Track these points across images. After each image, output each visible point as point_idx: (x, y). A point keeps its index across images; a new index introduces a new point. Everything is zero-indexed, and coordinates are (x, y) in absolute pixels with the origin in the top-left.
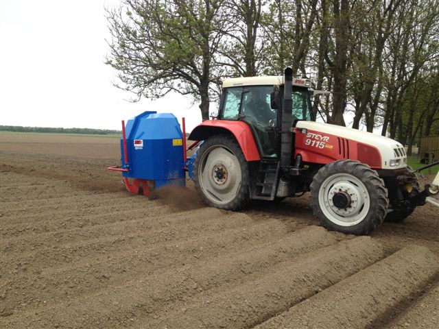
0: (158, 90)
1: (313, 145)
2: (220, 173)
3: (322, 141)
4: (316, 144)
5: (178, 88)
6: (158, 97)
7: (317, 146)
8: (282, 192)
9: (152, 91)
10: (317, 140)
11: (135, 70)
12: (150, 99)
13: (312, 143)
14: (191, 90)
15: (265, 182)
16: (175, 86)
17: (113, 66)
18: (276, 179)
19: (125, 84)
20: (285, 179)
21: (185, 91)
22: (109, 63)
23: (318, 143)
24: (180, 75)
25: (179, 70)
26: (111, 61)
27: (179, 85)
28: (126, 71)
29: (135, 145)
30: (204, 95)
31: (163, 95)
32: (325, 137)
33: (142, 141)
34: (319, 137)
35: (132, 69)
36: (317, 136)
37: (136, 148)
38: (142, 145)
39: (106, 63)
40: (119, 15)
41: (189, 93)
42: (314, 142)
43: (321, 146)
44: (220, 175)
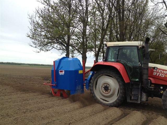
0: (48, 48)
1: (157, 75)
2: (106, 87)
3: (163, 73)
4: (159, 75)
5: (56, 48)
6: (48, 51)
7: (160, 76)
8: (144, 99)
9: (45, 48)
10: (160, 73)
11: (39, 40)
12: (44, 51)
13: (157, 74)
14: (62, 48)
15: (133, 93)
16: (55, 47)
17: (30, 38)
18: (140, 92)
19: (35, 45)
20: (145, 92)
21: (59, 49)
22: (29, 36)
23: (161, 74)
24: (58, 42)
25: (58, 40)
26: (30, 36)
27: (57, 46)
28: (36, 40)
29: (60, 73)
30: (68, 50)
31: (50, 50)
32: (165, 71)
33: (64, 71)
34: (161, 71)
35: (38, 39)
36: (160, 71)
37: (60, 74)
38: (63, 73)
39: (28, 37)
40: (35, 17)
41: (61, 49)
42: (158, 74)
43: (163, 76)
44: (106, 89)
